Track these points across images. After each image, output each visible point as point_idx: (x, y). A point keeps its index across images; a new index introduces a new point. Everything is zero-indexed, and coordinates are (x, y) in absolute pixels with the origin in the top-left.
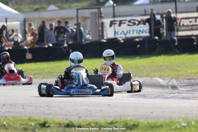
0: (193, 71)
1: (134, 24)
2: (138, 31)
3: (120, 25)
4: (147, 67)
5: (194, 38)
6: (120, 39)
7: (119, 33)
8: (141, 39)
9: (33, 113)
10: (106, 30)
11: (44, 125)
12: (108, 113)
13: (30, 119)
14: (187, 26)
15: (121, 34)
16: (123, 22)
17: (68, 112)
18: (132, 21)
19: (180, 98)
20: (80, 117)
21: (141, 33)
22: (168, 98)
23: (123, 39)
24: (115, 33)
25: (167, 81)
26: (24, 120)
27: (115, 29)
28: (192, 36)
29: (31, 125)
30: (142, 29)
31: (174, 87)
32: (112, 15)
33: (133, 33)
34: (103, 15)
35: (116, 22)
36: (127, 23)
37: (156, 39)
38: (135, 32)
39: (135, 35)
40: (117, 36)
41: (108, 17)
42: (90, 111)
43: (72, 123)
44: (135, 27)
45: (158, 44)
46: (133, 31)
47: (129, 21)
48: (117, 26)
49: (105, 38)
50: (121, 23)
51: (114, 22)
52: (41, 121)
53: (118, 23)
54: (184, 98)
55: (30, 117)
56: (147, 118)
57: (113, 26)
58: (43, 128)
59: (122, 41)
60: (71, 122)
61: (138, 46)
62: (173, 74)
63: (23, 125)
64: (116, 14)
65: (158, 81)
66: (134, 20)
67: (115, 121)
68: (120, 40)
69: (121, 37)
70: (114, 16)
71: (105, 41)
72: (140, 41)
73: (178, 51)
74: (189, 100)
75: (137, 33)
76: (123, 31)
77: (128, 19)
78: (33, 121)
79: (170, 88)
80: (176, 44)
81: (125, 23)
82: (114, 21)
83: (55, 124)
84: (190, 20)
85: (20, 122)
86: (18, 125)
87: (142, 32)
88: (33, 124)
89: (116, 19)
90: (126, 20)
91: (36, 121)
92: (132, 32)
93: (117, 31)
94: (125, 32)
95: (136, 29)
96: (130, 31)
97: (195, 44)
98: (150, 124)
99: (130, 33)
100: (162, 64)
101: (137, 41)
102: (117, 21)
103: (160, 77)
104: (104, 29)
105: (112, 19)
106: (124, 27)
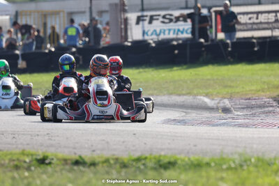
0: (254, 88)
1: (171, 20)
2: (176, 31)
3: (150, 22)
4: (189, 82)
5: (255, 41)
6: (151, 42)
7: (149, 33)
8: (180, 42)
9: (28, 144)
10: (131, 29)
11: (42, 161)
12: (134, 146)
13: (23, 153)
14: (246, 24)
15: (152, 34)
16: (155, 17)
17: (77, 143)
18: (168, 17)
19: (235, 125)
20: (94, 151)
21: (179, 33)
22: (217, 125)
23: (154, 42)
24: (144, 33)
25: (217, 102)
26: (15, 154)
27: (143, 27)
28: (253, 38)
29: (25, 162)
30: (181, 28)
31: (226, 110)
32: (140, 7)
33: (169, 34)
34: (126, 8)
35: (145, 18)
36: (161, 19)
37: (202, 43)
38: (172, 32)
39: (172, 36)
40: (146, 37)
41: (133, 11)
42: (108, 143)
43: (83, 159)
44: (172, 26)
45: (203, 49)
46: (170, 30)
47: (164, 17)
48: (146, 23)
49: (130, 40)
50: (152, 19)
51: (142, 18)
52: (39, 155)
53: (148, 19)
54: (240, 125)
55: (24, 150)
56: (188, 153)
57: (141, 23)
58: (42, 166)
59: (154, 45)
60: (80, 157)
61: (176, 52)
62: (224, 91)
63: (14, 160)
64: (145, 7)
65: (203, 101)
66: (171, 15)
67: (143, 157)
68: (150, 44)
69: (152, 39)
70: (143, 10)
71: (129, 44)
72: (178, 45)
73: (232, 60)
74: (247, 129)
75: (174, 33)
76: (155, 31)
77: (163, 13)
78: (28, 155)
79: (220, 111)
80: (230, 49)
81: (158, 19)
82: (143, 16)
83: (58, 159)
84: (250, 16)
85: (9, 157)
86: (7, 161)
87: (182, 33)
88: (27, 160)
89: (145, 13)
90: (159, 15)
91: (32, 155)
92: (167, 32)
93: (146, 30)
94: (158, 32)
95: (174, 28)
96: (165, 30)
97: (256, 49)
98: (192, 162)
99: (164, 33)
100: (209, 77)
101: (174, 45)
102: (146, 16)
103: (207, 95)
104: (129, 27)
105: (140, 14)
106: (157, 25)
